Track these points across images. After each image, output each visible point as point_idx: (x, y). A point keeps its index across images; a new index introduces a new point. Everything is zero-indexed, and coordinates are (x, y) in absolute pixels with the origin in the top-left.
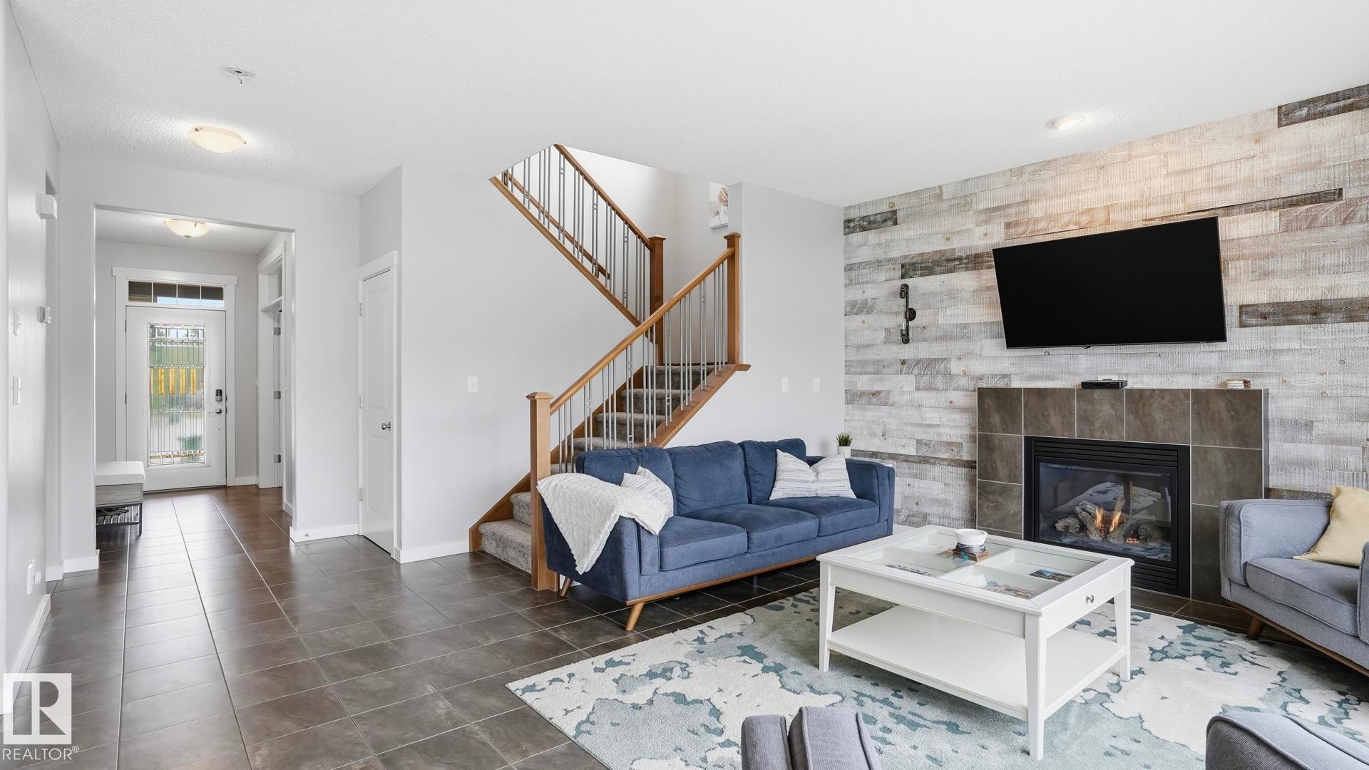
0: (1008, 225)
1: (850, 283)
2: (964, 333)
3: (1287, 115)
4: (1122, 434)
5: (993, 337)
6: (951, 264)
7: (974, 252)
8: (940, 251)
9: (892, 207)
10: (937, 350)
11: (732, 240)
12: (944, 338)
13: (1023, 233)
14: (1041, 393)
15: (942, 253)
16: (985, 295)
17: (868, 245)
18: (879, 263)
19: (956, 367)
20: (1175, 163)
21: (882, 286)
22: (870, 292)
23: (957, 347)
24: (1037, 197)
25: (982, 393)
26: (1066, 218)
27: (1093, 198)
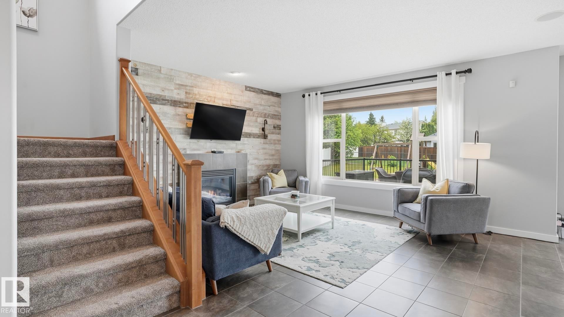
0: (186, 93)
9: (135, 66)
13: (191, 98)
15: (161, 96)
16: (178, 117)
20: (229, 91)
24: (196, 86)
26: (205, 97)
27: (211, 93)
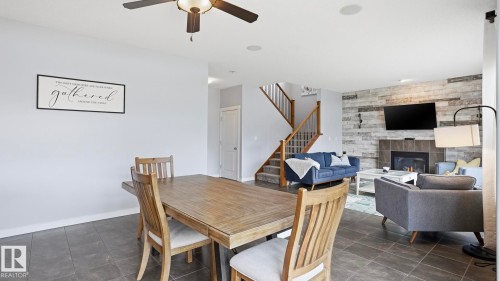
0: (387, 100)
1: (344, 113)
2: (375, 126)
3: (449, 81)
4: (414, 150)
5: (383, 127)
6: (372, 109)
7: (378, 106)
8: (369, 106)
10: (368, 130)
11: (319, 103)
12: (371, 127)
13: (390, 103)
14: (395, 141)
17: (349, 103)
18: (352, 108)
19: (373, 134)
20: (427, 89)
21: (353, 114)
22: (350, 115)
23: (373, 129)
24: (394, 94)
25: (380, 141)
26: (401, 100)
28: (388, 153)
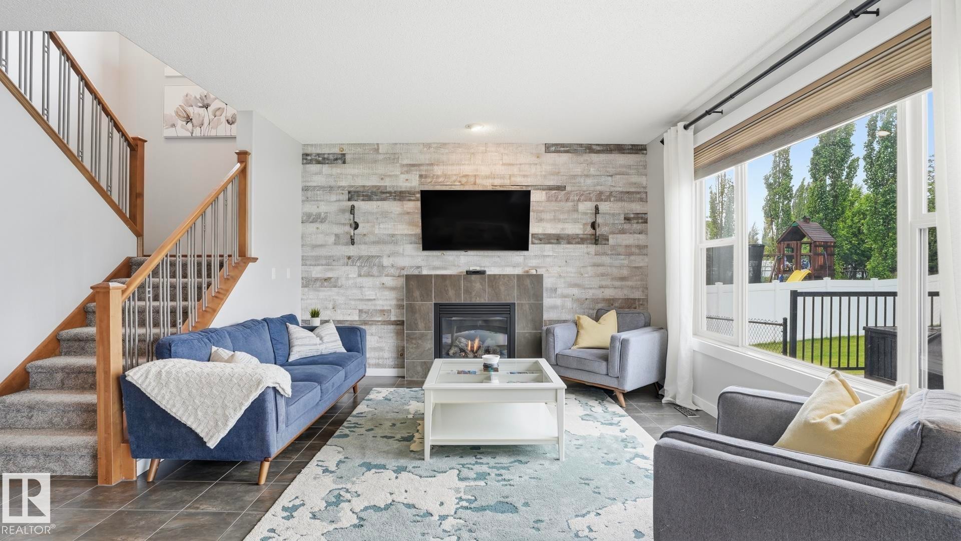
0: (421, 176)
1: (306, 200)
2: (392, 239)
3: (548, 148)
4: (485, 299)
5: (411, 243)
6: (384, 196)
7: (399, 190)
8: (376, 186)
9: (342, 151)
10: (373, 250)
11: (243, 156)
12: (379, 242)
13: (429, 183)
14: (444, 277)
15: (379, 187)
16: (406, 217)
17: (321, 175)
18: (331, 188)
19: (386, 262)
20: (506, 159)
21: (332, 205)
22: (323, 208)
23: (388, 249)
24: (438, 163)
25: (408, 278)
26: (455, 178)
27: (467, 169)
28: (428, 308)
